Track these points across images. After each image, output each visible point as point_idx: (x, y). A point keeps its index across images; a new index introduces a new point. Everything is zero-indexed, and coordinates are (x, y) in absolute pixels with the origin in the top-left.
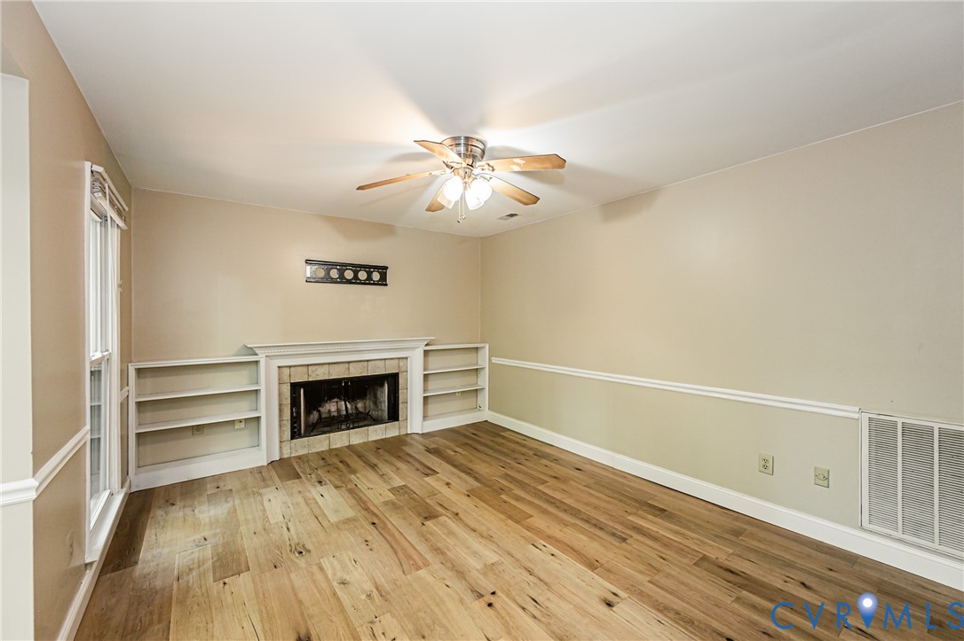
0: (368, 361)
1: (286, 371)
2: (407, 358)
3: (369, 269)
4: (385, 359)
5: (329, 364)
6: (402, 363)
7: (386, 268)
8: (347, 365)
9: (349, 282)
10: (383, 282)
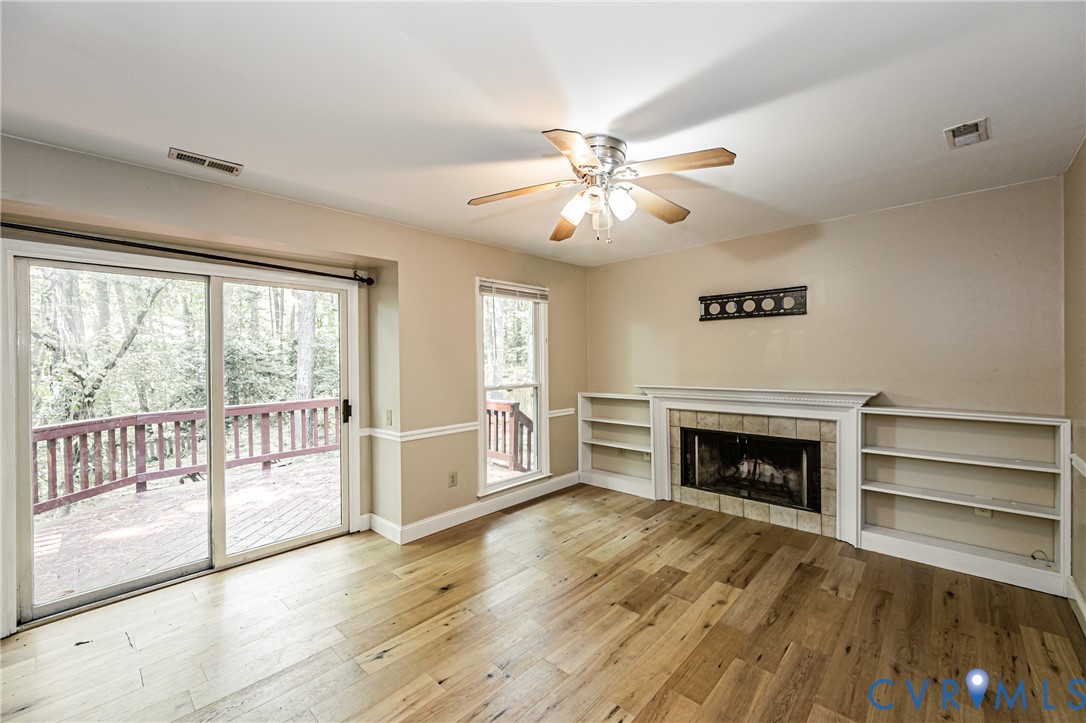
0: (769, 417)
1: (676, 415)
2: (835, 422)
3: (777, 294)
4: (796, 419)
5: (719, 413)
6: (825, 428)
7: (805, 288)
8: (740, 418)
9: (750, 315)
10: (800, 309)
